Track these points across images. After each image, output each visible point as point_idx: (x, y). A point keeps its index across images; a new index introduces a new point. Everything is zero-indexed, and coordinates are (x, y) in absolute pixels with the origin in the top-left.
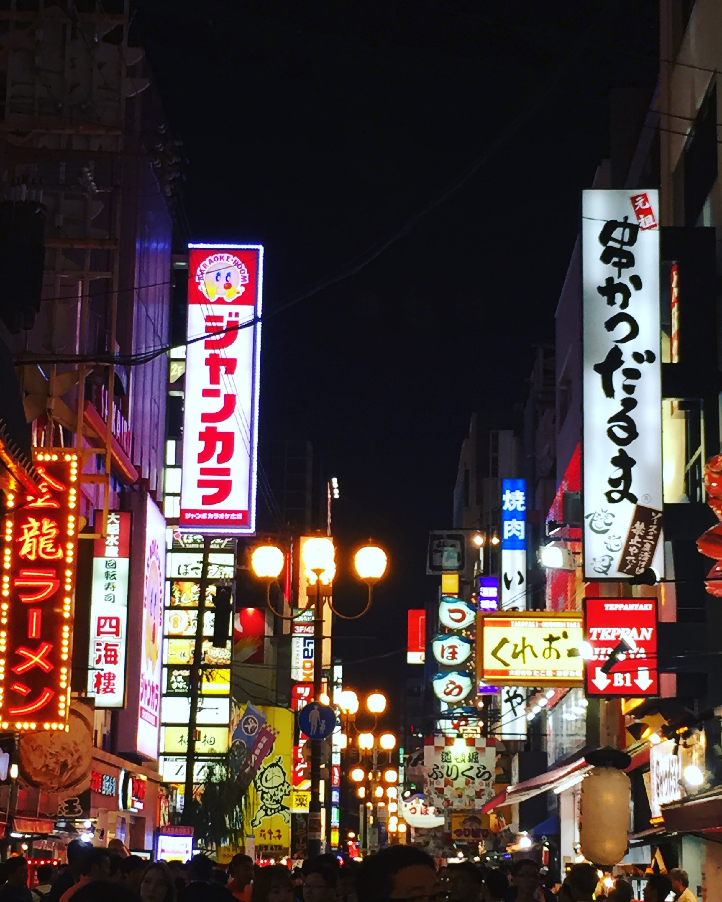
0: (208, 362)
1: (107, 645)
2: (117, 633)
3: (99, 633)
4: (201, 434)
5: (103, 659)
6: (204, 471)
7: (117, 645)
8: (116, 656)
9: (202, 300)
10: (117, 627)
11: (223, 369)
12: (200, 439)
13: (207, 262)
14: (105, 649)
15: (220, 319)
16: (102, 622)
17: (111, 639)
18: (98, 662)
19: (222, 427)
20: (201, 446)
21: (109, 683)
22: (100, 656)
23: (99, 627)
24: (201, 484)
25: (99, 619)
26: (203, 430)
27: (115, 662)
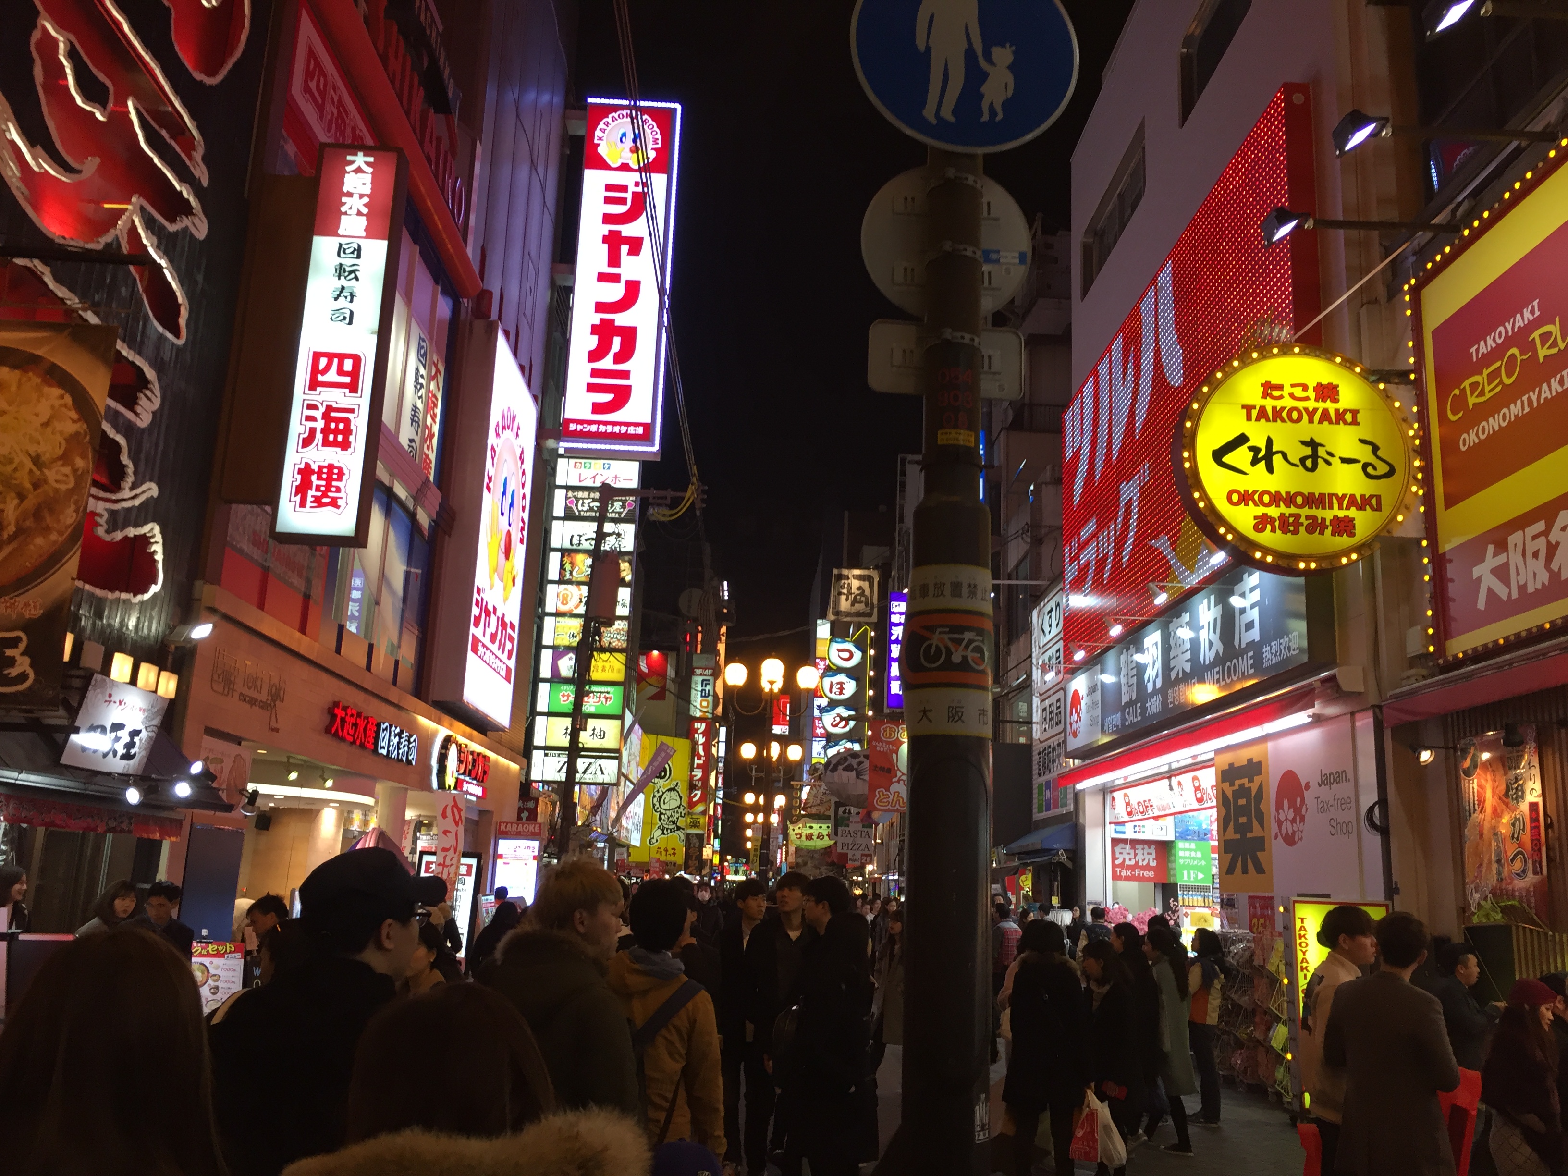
0: (605, 239)
1: (329, 409)
2: (353, 387)
3: (314, 384)
4: (593, 326)
5: (319, 437)
6: (595, 373)
7: (352, 411)
8: (347, 432)
9: (602, 164)
10: (355, 374)
11: (625, 249)
12: (593, 333)
13: (609, 120)
14: (326, 416)
15: (624, 189)
16: (323, 362)
17: (338, 398)
18: (307, 442)
19: (621, 319)
20: (593, 342)
21: (328, 487)
22: (313, 431)
23: (315, 371)
24: (592, 388)
25: (317, 356)
26: (597, 322)
27: (345, 445)
